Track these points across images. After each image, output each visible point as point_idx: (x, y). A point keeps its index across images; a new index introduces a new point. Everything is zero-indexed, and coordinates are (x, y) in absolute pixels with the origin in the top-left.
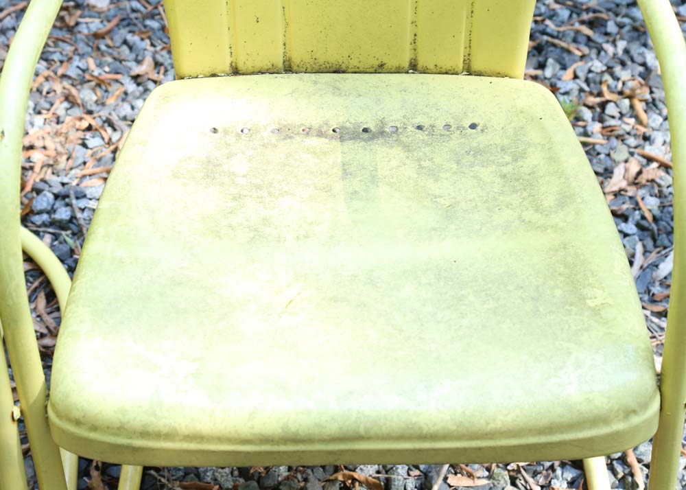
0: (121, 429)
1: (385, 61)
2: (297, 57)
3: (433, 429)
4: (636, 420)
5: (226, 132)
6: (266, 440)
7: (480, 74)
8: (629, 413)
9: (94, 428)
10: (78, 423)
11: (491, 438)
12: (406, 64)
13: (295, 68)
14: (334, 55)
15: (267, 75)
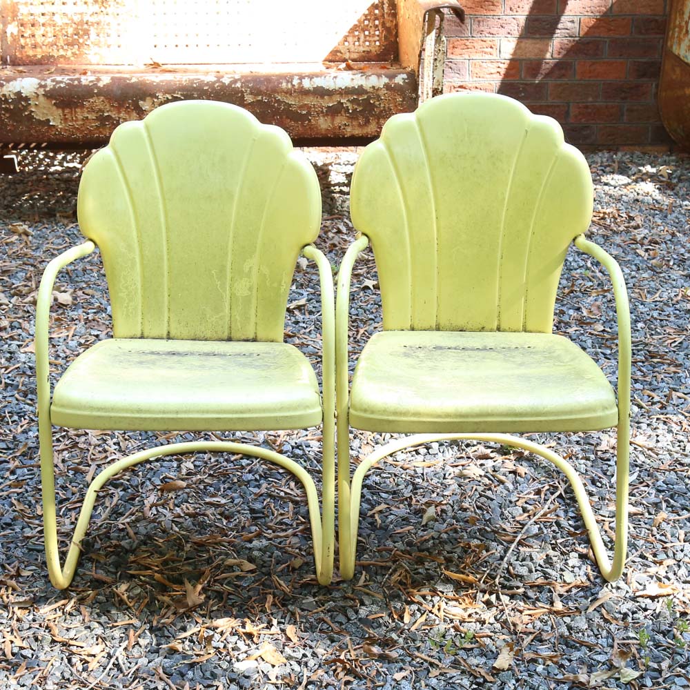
0: (385, 411)
1: (485, 325)
2: (443, 322)
3: (521, 411)
4: (607, 412)
5: (411, 347)
6: (448, 416)
7: (531, 332)
8: (605, 408)
9: (373, 412)
10: (365, 411)
11: (546, 416)
12: (495, 328)
13: (441, 329)
14: (461, 322)
15: (428, 332)
